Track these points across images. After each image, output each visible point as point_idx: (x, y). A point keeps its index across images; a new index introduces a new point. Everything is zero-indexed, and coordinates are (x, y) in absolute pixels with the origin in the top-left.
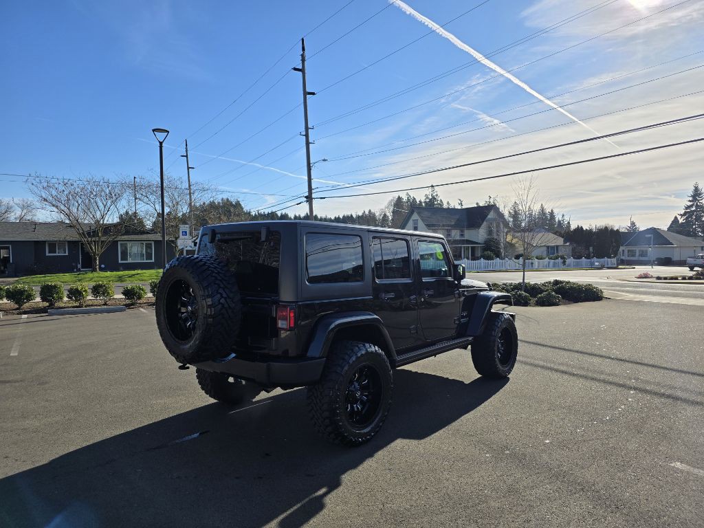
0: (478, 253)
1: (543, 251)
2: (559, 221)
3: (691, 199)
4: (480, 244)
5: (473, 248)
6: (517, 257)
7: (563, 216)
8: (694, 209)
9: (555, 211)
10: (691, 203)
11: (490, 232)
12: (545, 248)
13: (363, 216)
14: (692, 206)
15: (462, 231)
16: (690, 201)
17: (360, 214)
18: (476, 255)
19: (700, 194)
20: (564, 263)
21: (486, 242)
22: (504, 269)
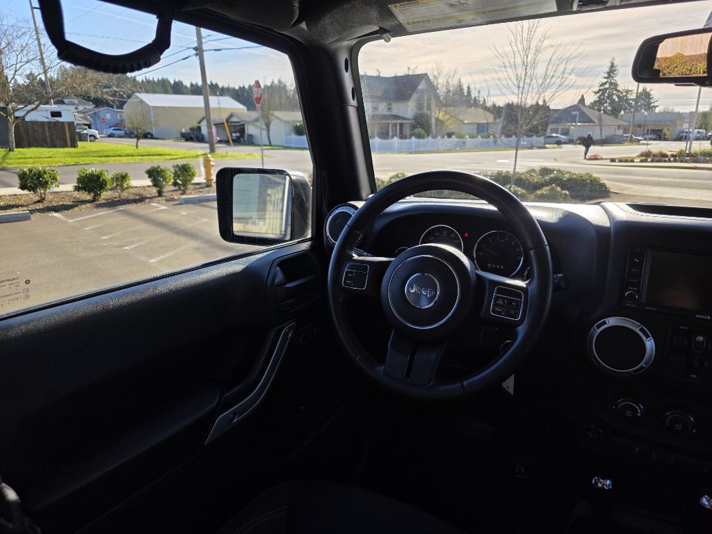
0: (407, 131)
1: (474, 129)
2: (475, 98)
3: (606, 75)
4: (408, 119)
5: (401, 125)
6: (450, 135)
7: (479, 92)
8: (607, 86)
9: (472, 87)
10: (606, 80)
11: (420, 106)
12: (476, 126)
13: (271, 86)
14: (606, 83)
15: (390, 104)
16: (605, 78)
17: (269, 84)
18: (404, 133)
19: (615, 71)
20: (495, 142)
21: (415, 119)
22: (435, 149)
